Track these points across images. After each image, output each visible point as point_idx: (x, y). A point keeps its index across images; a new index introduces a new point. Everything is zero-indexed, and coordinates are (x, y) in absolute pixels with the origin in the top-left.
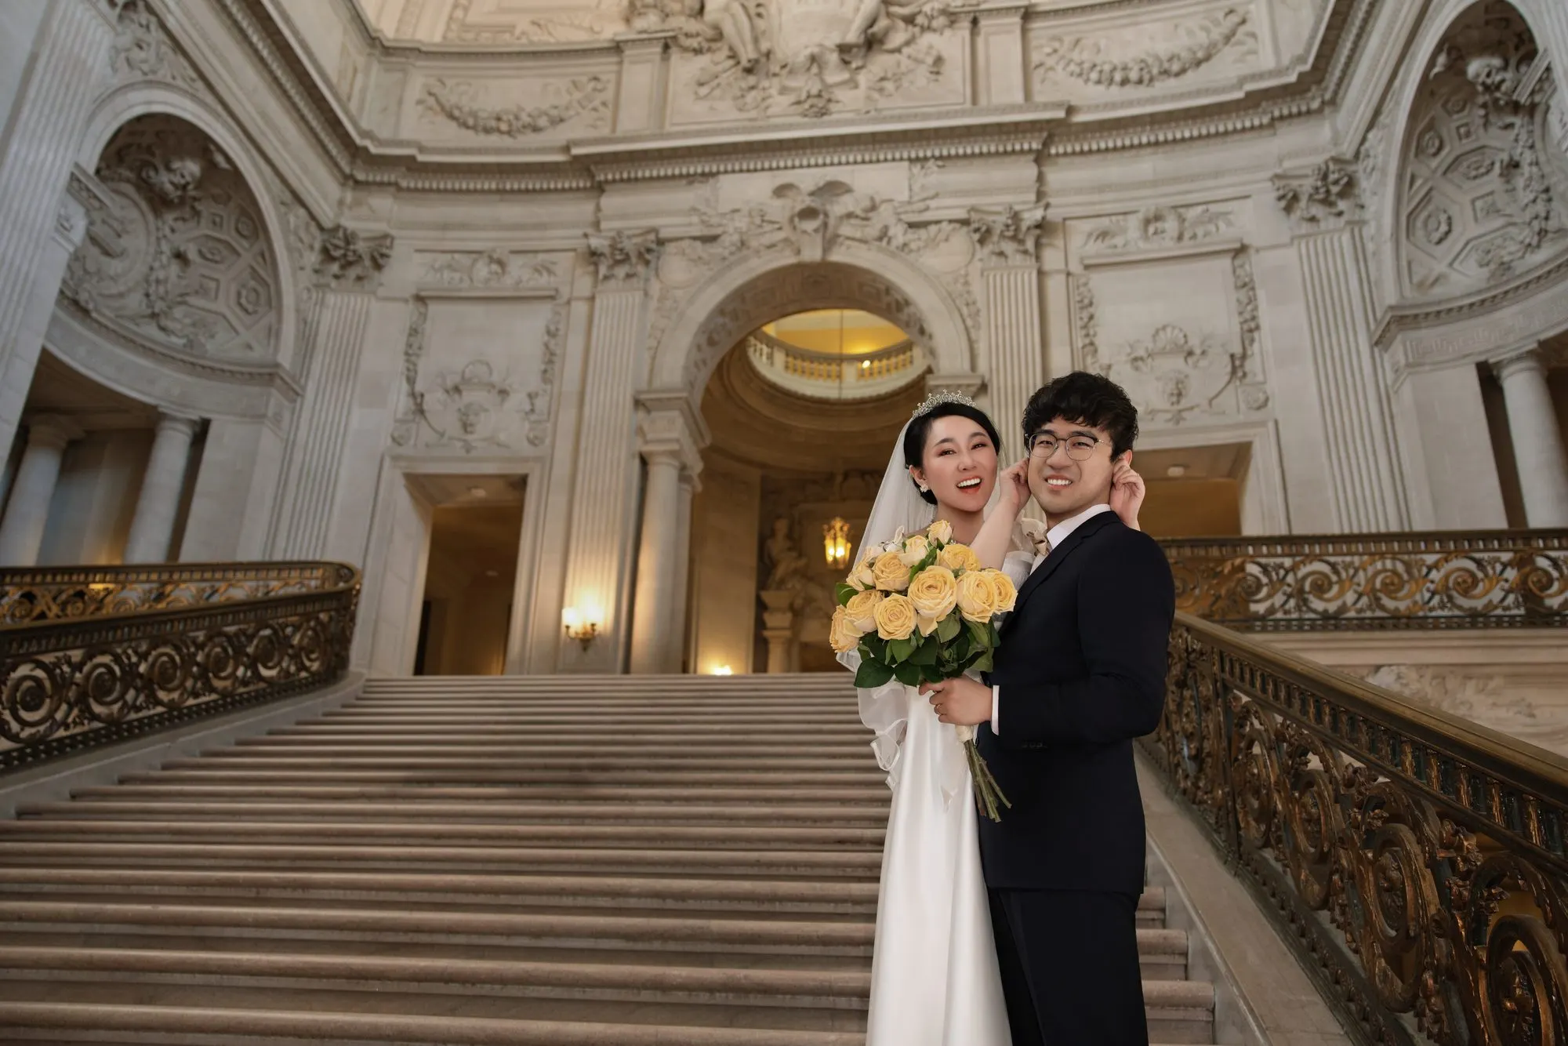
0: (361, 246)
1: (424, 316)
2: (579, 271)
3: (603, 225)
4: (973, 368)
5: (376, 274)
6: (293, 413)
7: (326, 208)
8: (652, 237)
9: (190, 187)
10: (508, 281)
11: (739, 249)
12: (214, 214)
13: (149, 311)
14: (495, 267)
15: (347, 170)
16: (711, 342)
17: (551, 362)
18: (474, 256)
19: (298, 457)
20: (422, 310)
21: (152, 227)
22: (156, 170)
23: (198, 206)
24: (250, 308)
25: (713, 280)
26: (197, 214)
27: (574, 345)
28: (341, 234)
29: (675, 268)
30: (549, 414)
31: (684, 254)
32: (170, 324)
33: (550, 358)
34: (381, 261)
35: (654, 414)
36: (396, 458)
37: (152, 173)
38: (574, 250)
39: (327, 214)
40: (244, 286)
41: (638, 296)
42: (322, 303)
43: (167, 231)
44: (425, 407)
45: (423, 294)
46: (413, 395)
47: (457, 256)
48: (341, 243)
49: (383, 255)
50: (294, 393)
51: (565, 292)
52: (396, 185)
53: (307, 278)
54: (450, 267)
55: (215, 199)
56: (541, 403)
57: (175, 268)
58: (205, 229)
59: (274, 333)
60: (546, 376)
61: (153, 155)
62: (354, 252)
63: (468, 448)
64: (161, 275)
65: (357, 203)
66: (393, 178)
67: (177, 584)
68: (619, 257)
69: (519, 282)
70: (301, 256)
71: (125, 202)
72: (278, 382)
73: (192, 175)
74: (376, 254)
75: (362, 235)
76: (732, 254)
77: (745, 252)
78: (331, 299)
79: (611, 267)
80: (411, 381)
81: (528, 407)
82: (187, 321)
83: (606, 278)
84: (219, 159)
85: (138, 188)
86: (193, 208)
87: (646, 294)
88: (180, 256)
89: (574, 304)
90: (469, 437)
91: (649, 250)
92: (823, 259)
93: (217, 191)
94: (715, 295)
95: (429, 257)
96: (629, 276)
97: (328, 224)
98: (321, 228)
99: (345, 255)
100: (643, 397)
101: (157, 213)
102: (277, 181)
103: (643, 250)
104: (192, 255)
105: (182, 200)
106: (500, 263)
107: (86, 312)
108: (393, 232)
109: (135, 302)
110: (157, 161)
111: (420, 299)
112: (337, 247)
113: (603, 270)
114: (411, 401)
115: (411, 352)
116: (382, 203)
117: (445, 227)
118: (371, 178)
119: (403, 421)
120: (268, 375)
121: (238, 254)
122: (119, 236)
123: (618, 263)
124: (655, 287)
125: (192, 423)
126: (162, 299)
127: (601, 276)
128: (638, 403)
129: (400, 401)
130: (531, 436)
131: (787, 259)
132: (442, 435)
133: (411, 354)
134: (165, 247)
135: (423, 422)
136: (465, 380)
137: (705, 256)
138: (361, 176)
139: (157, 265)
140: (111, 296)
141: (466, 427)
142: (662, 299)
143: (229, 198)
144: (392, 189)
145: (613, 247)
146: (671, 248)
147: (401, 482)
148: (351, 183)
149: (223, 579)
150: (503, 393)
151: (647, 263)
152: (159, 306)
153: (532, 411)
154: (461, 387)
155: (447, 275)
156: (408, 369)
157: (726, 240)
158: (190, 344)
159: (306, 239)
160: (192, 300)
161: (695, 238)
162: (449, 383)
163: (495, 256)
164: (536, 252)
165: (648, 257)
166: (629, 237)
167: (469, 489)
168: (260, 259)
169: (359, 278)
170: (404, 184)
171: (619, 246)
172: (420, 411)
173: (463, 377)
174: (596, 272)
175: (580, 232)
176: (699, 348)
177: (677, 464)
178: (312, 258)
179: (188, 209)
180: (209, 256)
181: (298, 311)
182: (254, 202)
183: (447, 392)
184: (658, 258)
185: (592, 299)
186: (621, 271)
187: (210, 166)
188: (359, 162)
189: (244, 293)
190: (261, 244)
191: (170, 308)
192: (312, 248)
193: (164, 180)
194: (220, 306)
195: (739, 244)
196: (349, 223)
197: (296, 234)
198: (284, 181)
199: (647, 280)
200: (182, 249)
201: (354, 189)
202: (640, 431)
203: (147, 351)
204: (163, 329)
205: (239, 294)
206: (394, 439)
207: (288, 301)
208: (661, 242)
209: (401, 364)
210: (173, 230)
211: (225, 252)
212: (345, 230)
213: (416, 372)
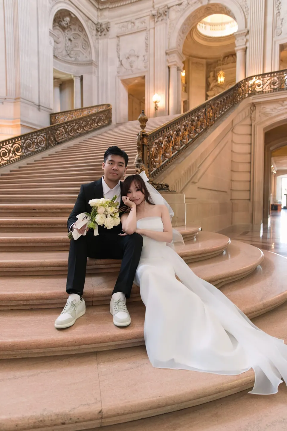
0: (104, 26)
1: (119, 41)
2: (151, 21)
3: (155, 7)
4: (246, 27)
5: (108, 33)
6: (97, 70)
7: (95, 19)
8: (166, 7)
9: (69, 23)
10: (136, 27)
11: (188, 6)
12: (74, 28)
13: (67, 54)
14: (132, 24)
15: (98, 7)
16: (183, 33)
17: (147, 47)
18: (128, 22)
19: (100, 80)
20: (119, 39)
21: (64, 35)
22: (62, 22)
23: (71, 27)
24: (85, 48)
25: (182, 16)
26: (71, 29)
27: (152, 41)
28: (99, 24)
29: (173, 14)
30: (148, 60)
31: (174, 10)
32: (72, 56)
33: (147, 45)
34: (108, 29)
35: (170, 55)
36: (118, 77)
37: (61, 23)
38: (149, 15)
39: (95, 20)
40: (83, 43)
41: (165, 24)
42: (98, 43)
43: (66, 35)
44: (123, 63)
45: (118, 35)
46: (120, 61)
47: (124, 23)
48: (100, 27)
49: (109, 28)
50: (97, 66)
51: (148, 28)
52: (108, 8)
53: (95, 37)
54: (123, 27)
55: (73, 24)
56: (146, 58)
57: (69, 42)
58: (73, 32)
59: (90, 53)
60: (146, 50)
61: (60, 18)
62: (103, 28)
63: (132, 71)
64: (67, 45)
65: (101, 15)
66: (107, 6)
67: (84, 111)
68: (159, 15)
69: (138, 27)
70: (92, 33)
71: (57, 30)
72: (93, 64)
73: (68, 20)
74: (107, 28)
75: (103, 23)
76: (186, 7)
77: (189, 6)
78: (100, 41)
79: (158, 18)
80: (119, 58)
81: (143, 59)
82: (74, 54)
83: (157, 22)
84: (72, 15)
85: (59, 27)
86: (70, 28)
87: (166, 24)
88: (70, 40)
89: (151, 30)
90: (132, 69)
91: (166, 12)
92: (208, 3)
93: (73, 23)
94: (182, 21)
95: (118, 25)
96: (162, 20)
97: (96, 23)
98: (95, 24)
99: (101, 30)
100: (167, 52)
101: (64, 31)
102: (84, 16)
103: (164, 12)
104: (72, 39)
105: (68, 27)
106: (133, 23)
107: (57, 57)
108: (110, 21)
109: (64, 53)
110: (61, 19)
111: (118, 37)
112: (99, 28)
113: (156, 20)
114: (120, 62)
115: (118, 50)
116: (106, 13)
117: (121, 16)
118: (103, 7)
119: (118, 68)
120: (91, 63)
121: (80, 36)
122: (58, 38)
123: (159, 17)
124: (168, 21)
125: (80, 77)
126: (69, 50)
127: (156, 21)
128: (166, 54)
129: (118, 63)
130: (145, 66)
131: (199, 5)
132: (127, 69)
133: (118, 51)
134: (67, 39)
135: (123, 67)
136: (130, 55)
137: (179, 10)
138: (101, 8)
139: (66, 43)
140: (60, 53)
141: (131, 66)
142: (170, 24)
143: (76, 23)
144: (108, 9)
145: (157, 12)
146: (171, 9)
147: (120, 82)
148: (99, 10)
149: (91, 109)
150: (138, 57)
151: (166, 15)
152: (69, 52)
153: (144, 60)
154: (129, 57)
155: (122, 29)
156: (118, 55)
157: (184, 4)
158: (76, 59)
159: (92, 27)
160: (75, 49)
161: (177, 5)
162: (127, 57)
163: (132, 21)
164: (141, 18)
165: (166, 13)
166: (161, 9)
167: (134, 80)
168: (84, 36)
169: (105, 35)
170: (110, 7)
171: (159, 12)
172: (122, 64)
173: (129, 54)
174: (154, 20)
175: (150, 10)
176: (180, 35)
177: (176, 67)
178: (95, 32)
179: (69, 28)
180: (75, 38)
181: (94, 46)
182: (81, 23)
183: (126, 59)
184: (168, 13)
185: (154, 28)
186: (160, 19)
187: (71, 17)
188: (100, 4)
189: (83, 45)
190: (84, 33)
191: (71, 52)
192: (94, 30)
193: (64, 24)
194: (79, 49)
195: (187, 4)
196: (100, 21)
197: (90, 27)
198: (86, 16)
199: (166, 20)
200: (70, 38)
201: (100, 11)
202: (167, 61)
203: (69, 63)
204: (70, 57)
205: (82, 46)
206: (117, 72)
207: (92, 44)
208: (169, 8)
209: (116, 54)
210: (67, 34)
211: (78, 36)
212: (100, 23)
213: (119, 55)
